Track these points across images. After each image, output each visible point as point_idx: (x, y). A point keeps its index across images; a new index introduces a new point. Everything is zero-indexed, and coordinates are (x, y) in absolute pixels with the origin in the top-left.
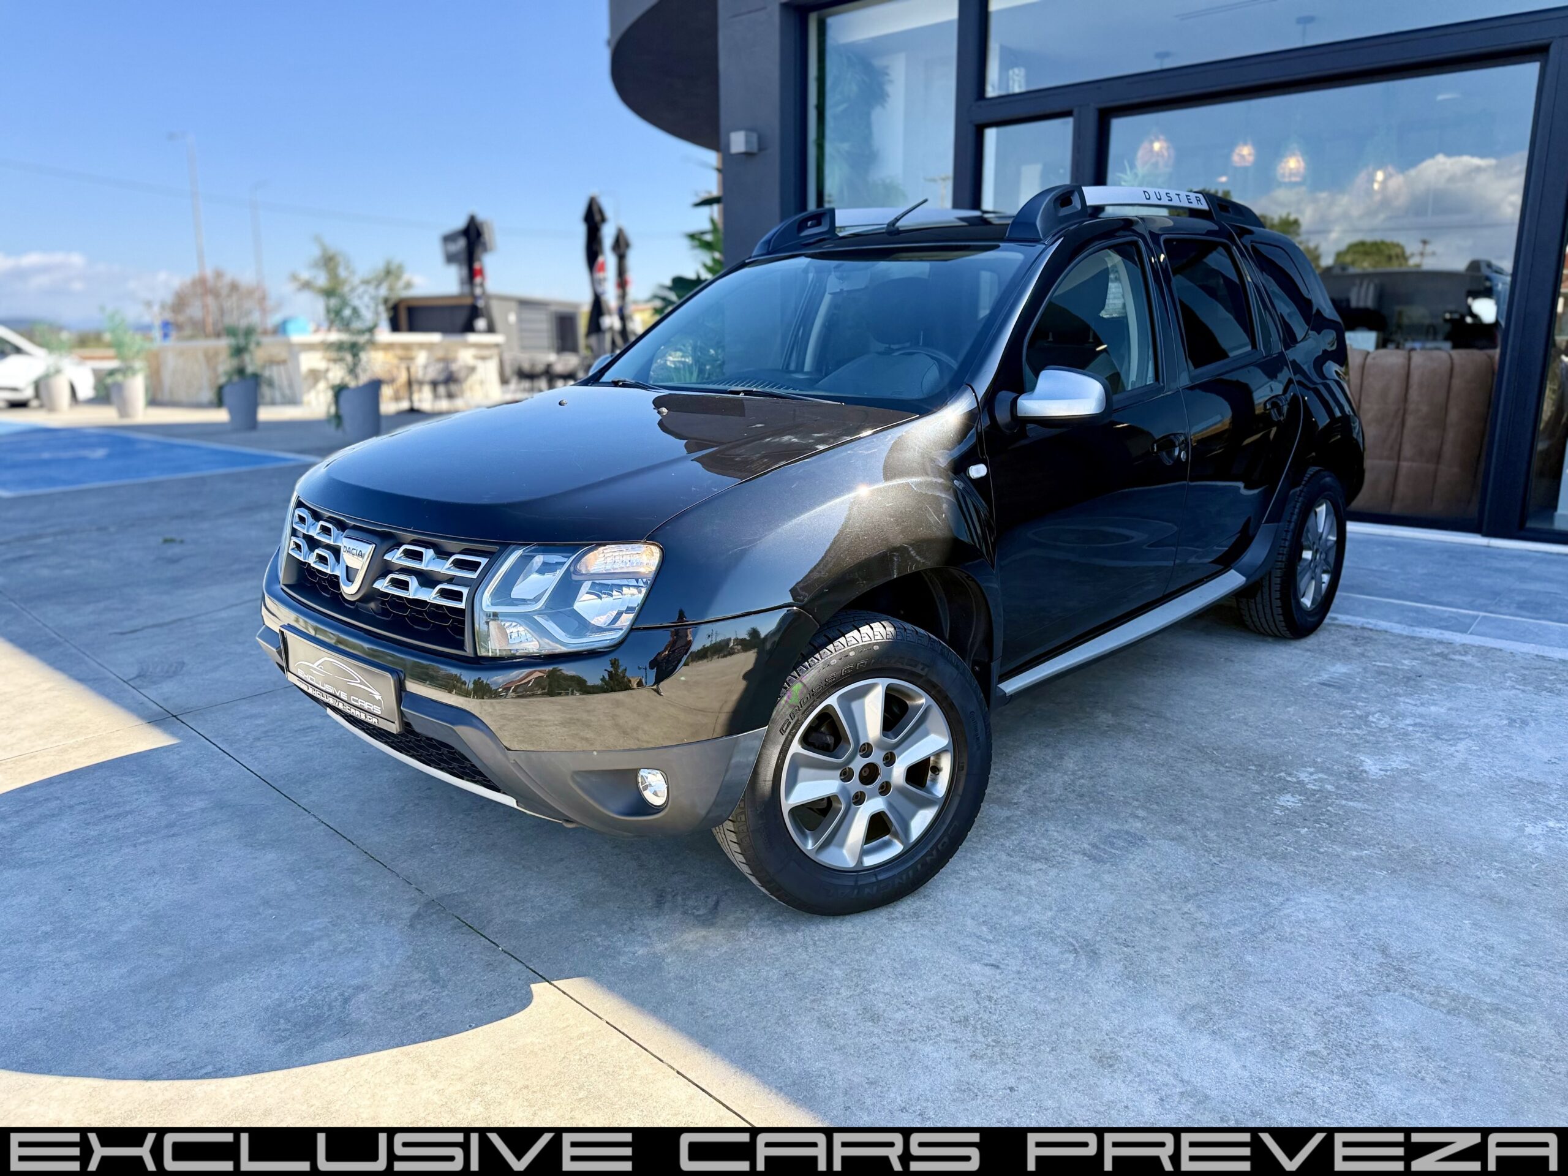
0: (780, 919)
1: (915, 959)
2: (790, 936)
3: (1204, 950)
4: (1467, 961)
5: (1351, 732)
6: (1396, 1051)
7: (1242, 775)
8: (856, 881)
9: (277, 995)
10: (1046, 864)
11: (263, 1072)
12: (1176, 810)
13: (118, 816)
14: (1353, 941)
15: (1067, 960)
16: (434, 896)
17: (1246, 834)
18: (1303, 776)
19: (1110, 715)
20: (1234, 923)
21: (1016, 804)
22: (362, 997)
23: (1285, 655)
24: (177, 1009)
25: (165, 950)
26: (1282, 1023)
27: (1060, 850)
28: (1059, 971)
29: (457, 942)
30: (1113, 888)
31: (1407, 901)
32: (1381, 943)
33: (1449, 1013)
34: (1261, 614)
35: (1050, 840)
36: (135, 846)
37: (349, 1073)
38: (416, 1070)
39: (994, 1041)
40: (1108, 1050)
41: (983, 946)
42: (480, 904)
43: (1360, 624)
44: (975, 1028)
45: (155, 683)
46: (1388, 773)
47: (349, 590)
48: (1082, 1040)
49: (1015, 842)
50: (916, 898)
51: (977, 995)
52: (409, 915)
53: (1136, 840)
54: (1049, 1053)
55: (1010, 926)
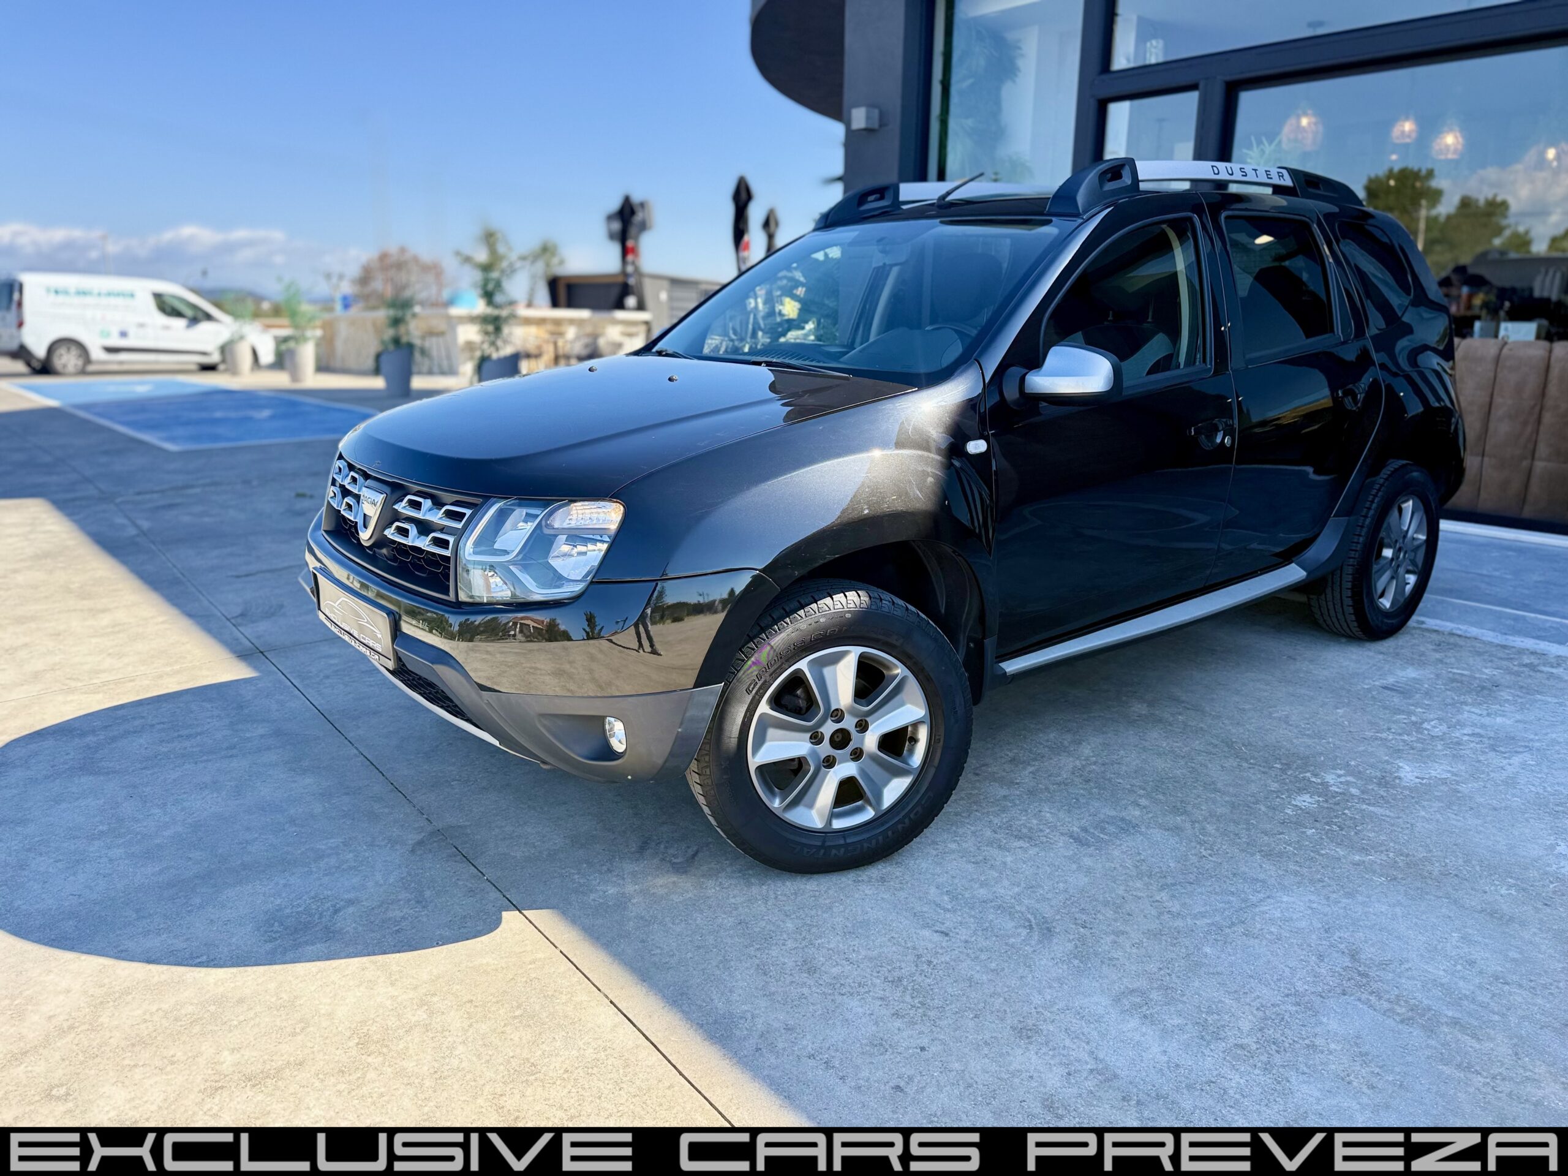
0: (751, 872)
1: (869, 920)
2: (755, 890)
3: (1164, 938)
4: (1442, 973)
5: (1398, 737)
6: (1331, 1053)
7: (1264, 773)
8: (824, 842)
9: (278, 901)
10: (1029, 842)
11: (248, 966)
12: (1182, 802)
13: (189, 737)
14: (1324, 942)
15: (1019, 934)
16: (440, 826)
17: (1248, 829)
18: (1330, 778)
19: (1145, 705)
20: (1203, 915)
21: (1017, 784)
22: (351, 910)
23: (1354, 657)
24: (192, 905)
25: (196, 855)
26: (1219, 1015)
27: (1048, 831)
28: (1006, 944)
29: (449, 869)
30: (1089, 871)
31: (1398, 909)
32: (1354, 947)
33: (1402, 1021)
34: (1332, 613)
35: (1041, 820)
36: (196, 763)
37: (320, 974)
38: (379, 977)
39: (919, 1002)
40: (1030, 1022)
41: (939, 914)
42: (479, 837)
43: (1448, 629)
44: (906, 988)
45: (253, 622)
46: (1424, 781)
47: (365, 536)
48: (1008, 1010)
49: (1004, 820)
50: (887, 864)
51: (918, 958)
52: (413, 842)
53: (1128, 827)
54: (972, 1019)
55: (973, 897)
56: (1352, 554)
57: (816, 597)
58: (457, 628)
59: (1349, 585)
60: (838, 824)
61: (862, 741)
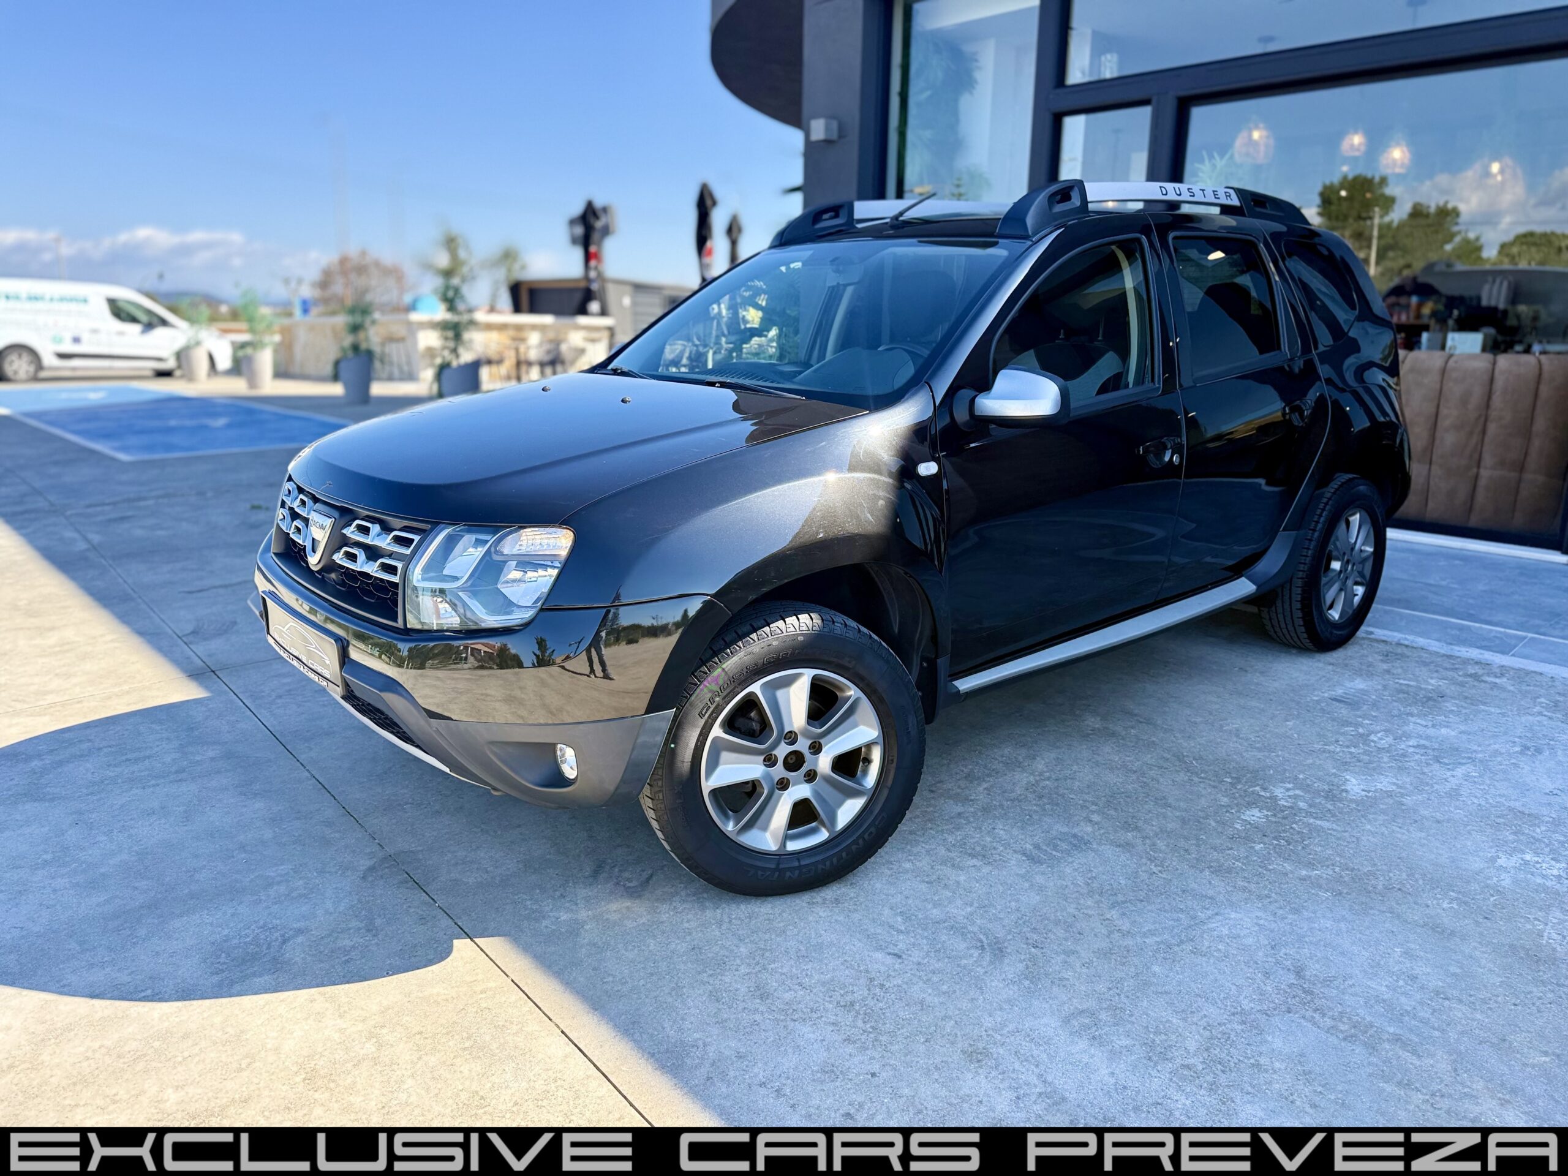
0: (705, 895)
1: (822, 943)
2: (709, 913)
3: (1114, 957)
4: (1384, 989)
5: (1345, 750)
6: (1275, 1072)
7: (1214, 787)
8: (778, 864)
9: (226, 932)
10: (982, 860)
11: (194, 999)
12: (1133, 817)
13: (137, 760)
14: (1270, 959)
15: (971, 956)
16: (392, 852)
17: (1198, 846)
18: (1279, 792)
19: (1099, 719)
20: (1152, 933)
21: (972, 800)
22: (300, 939)
23: (1305, 668)
24: (136, 937)
25: (143, 884)
26: (1166, 1035)
27: (1001, 848)
28: (959, 966)
29: (400, 896)
30: (1041, 889)
31: (1342, 925)
32: (1299, 964)
33: (1345, 1039)
34: (1283, 625)
35: (994, 838)
36: (144, 788)
37: (267, 1007)
38: (327, 1009)
39: (872, 1027)
40: (980, 1045)
41: (892, 936)
42: (431, 862)
43: (1396, 640)
44: (858, 1013)
45: (205, 639)
46: (1370, 794)
47: (314, 560)
48: (959, 1034)
49: (959, 838)
50: (842, 885)
51: (871, 981)
52: (364, 868)
53: (1079, 844)
54: (923, 1043)
55: (926, 918)
56: (1301, 567)
57: (769, 621)
58: (406, 653)
59: (1299, 598)
60: (793, 846)
61: (816, 762)
